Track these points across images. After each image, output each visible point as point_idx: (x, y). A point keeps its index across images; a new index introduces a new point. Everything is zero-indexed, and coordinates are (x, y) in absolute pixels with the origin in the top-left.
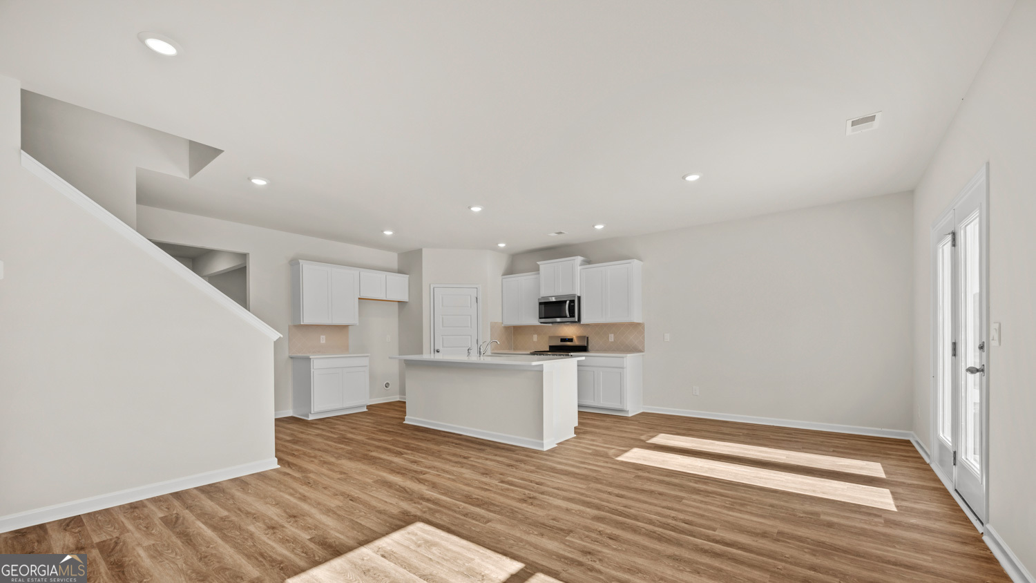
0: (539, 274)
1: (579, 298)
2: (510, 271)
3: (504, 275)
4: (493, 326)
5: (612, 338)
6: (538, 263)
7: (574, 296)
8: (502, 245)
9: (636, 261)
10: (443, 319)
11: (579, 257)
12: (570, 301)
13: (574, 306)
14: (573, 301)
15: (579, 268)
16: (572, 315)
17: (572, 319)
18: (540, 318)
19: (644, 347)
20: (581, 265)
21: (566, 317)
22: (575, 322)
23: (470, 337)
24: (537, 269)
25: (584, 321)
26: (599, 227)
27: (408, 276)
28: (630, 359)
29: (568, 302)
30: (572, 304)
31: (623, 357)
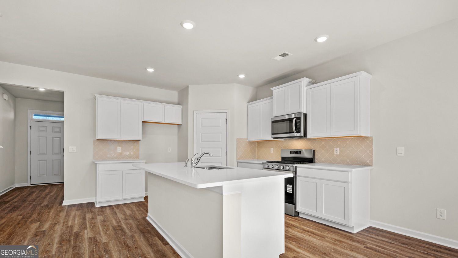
0: (272, 98)
1: (305, 115)
2: (254, 98)
3: (249, 102)
4: (239, 141)
5: (337, 151)
6: (272, 89)
7: (300, 113)
8: (242, 76)
9: (363, 73)
10: (202, 135)
11: (305, 78)
12: (297, 118)
13: (300, 122)
14: (299, 118)
15: (305, 88)
16: (298, 131)
17: (298, 134)
18: (272, 134)
19: (372, 161)
20: (307, 86)
21: (293, 132)
22: (300, 137)
23: (221, 149)
24: (271, 95)
25: (309, 136)
26: (322, 39)
27: (182, 106)
28: (355, 173)
29: (294, 119)
30: (299, 121)
31: (348, 172)
